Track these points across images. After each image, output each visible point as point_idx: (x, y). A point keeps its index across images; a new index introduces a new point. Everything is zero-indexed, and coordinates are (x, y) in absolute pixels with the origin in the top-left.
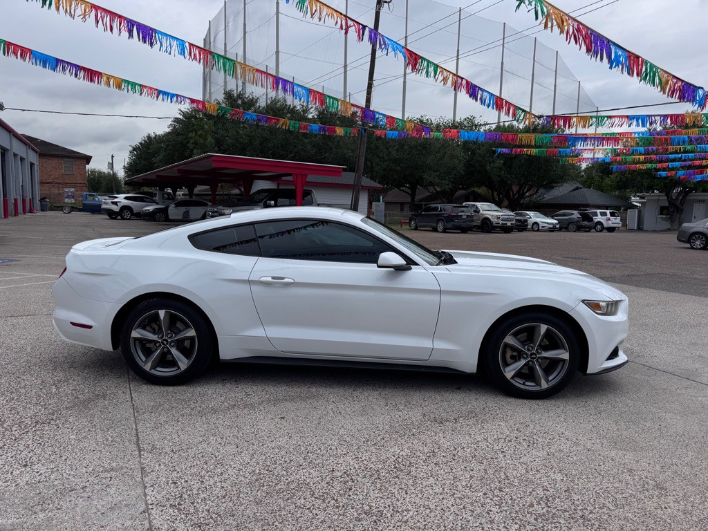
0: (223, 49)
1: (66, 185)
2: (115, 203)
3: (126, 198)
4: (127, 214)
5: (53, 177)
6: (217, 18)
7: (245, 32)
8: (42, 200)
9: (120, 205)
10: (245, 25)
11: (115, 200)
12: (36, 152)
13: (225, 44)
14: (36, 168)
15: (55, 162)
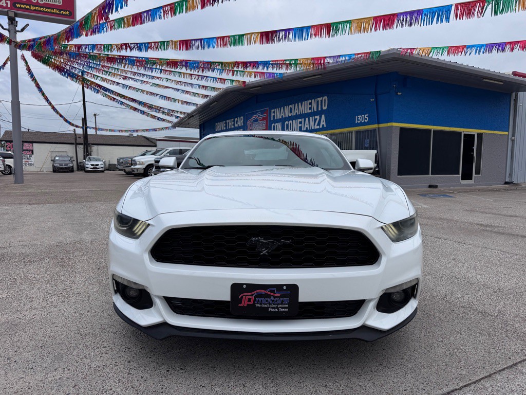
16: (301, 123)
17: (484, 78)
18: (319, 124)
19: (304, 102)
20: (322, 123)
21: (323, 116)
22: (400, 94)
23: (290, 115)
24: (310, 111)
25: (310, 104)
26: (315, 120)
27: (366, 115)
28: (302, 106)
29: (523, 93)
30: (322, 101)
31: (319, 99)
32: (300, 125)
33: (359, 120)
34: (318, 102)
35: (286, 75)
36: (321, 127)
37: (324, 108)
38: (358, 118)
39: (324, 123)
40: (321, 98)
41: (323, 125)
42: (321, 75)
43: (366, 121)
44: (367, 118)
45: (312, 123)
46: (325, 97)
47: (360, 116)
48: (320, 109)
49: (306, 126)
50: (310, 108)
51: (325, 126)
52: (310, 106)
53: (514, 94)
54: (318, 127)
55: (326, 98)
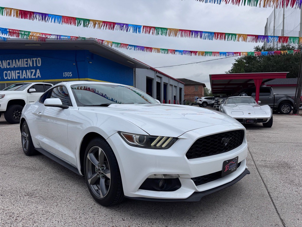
0: (273, 29)
1: (195, 95)
2: (201, 101)
3: (205, 98)
4: (205, 105)
5: (191, 93)
6: (271, 16)
7: (284, 18)
8: (184, 101)
9: (202, 101)
10: (284, 15)
11: (201, 99)
12: (183, 84)
13: (274, 27)
14: (183, 90)
15: (192, 87)
16: (18, 73)
17: (127, 60)
18: (35, 75)
19: (20, 60)
20: (37, 75)
21: (38, 71)
22: (91, 63)
23: (8, 67)
24: (27, 66)
25: (27, 61)
26: (32, 72)
27: (70, 73)
28: (19, 62)
29: (138, 69)
30: (36, 61)
31: (34, 59)
32: (19, 75)
33: (66, 75)
34: (33, 61)
35: (9, 39)
36: (37, 77)
37: (39, 65)
38: (65, 74)
39: (39, 75)
40: (36, 59)
41: (38, 76)
42: (40, 44)
43: (71, 76)
44: (71, 74)
45: (29, 74)
46: (38, 59)
47: (66, 73)
48: (35, 65)
49: (23, 76)
50: (27, 64)
51: (40, 77)
52: (27, 63)
53: (134, 69)
54: (34, 77)
55: (40, 59)
